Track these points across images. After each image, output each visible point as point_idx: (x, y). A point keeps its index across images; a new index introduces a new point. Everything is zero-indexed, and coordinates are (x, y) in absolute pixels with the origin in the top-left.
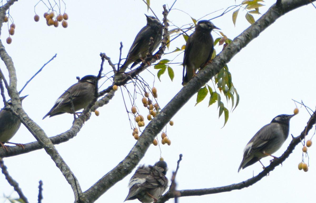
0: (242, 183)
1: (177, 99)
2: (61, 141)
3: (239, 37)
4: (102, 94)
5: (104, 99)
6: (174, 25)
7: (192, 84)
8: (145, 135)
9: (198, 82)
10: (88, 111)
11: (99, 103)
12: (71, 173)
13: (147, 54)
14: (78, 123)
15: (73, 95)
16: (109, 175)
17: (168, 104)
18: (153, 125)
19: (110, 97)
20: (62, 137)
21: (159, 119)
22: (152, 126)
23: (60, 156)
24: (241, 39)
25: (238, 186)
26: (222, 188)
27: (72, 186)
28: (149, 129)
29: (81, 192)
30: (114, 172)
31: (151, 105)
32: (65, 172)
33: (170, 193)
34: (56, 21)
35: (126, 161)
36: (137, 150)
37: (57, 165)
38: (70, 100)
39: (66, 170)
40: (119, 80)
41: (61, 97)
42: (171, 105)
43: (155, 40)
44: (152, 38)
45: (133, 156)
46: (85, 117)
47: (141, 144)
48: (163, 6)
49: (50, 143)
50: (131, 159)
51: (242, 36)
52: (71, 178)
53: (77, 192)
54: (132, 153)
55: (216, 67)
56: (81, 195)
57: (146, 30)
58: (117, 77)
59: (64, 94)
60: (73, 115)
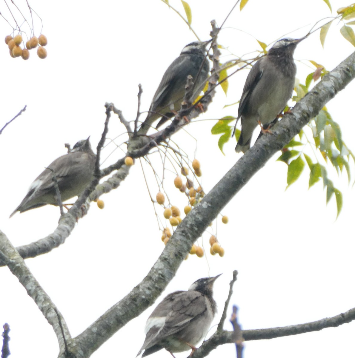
0: (339, 315)
1: (228, 179)
2: (38, 252)
3: (332, 74)
4: (107, 172)
5: (111, 180)
6: (232, 54)
7: (254, 153)
8: (176, 241)
9: (264, 149)
10: (84, 201)
11: (102, 188)
12: (52, 306)
13: (183, 103)
14: (67, 222)
15: (57, 174)
16: (117, 308)
17: (214, 188)
18: (190, 223)
19: (122, 177)
20: (39, 245)
21: (199, 213)
22: (188, 226)
23: (34, 278)
24: (336, 76)
25: (334, 321)
26: (306, 326)
27: (54, 328)
28: (182, 229)
29: (70, 337)
30: (125, 303)
31: (192, 189)
32: (42, 304)
33: (218, 336)
34: (25, 49)
35: (144, 285)
36: (163, 265)
37: (29, 293)
38: (53, 183)
39: (43, 302)
40: (137, 148)
41: (39, 178)
42: (220, 189)
43: (196, 79)
44: (190, 77)
45: (157, 276)
46: (80, 211)
47: (169, 256)
48: (211, 22)
49: (17, 256)
50: (153, 281)
51: (338, 71)
52: (52, 314)
53: (63, 339)
54: (155, 270)
55: (295, 123)
56: (70, 342)
57: (180, 64)
58: (134, 144)
59: (44, 174)
60: (58, 207)
